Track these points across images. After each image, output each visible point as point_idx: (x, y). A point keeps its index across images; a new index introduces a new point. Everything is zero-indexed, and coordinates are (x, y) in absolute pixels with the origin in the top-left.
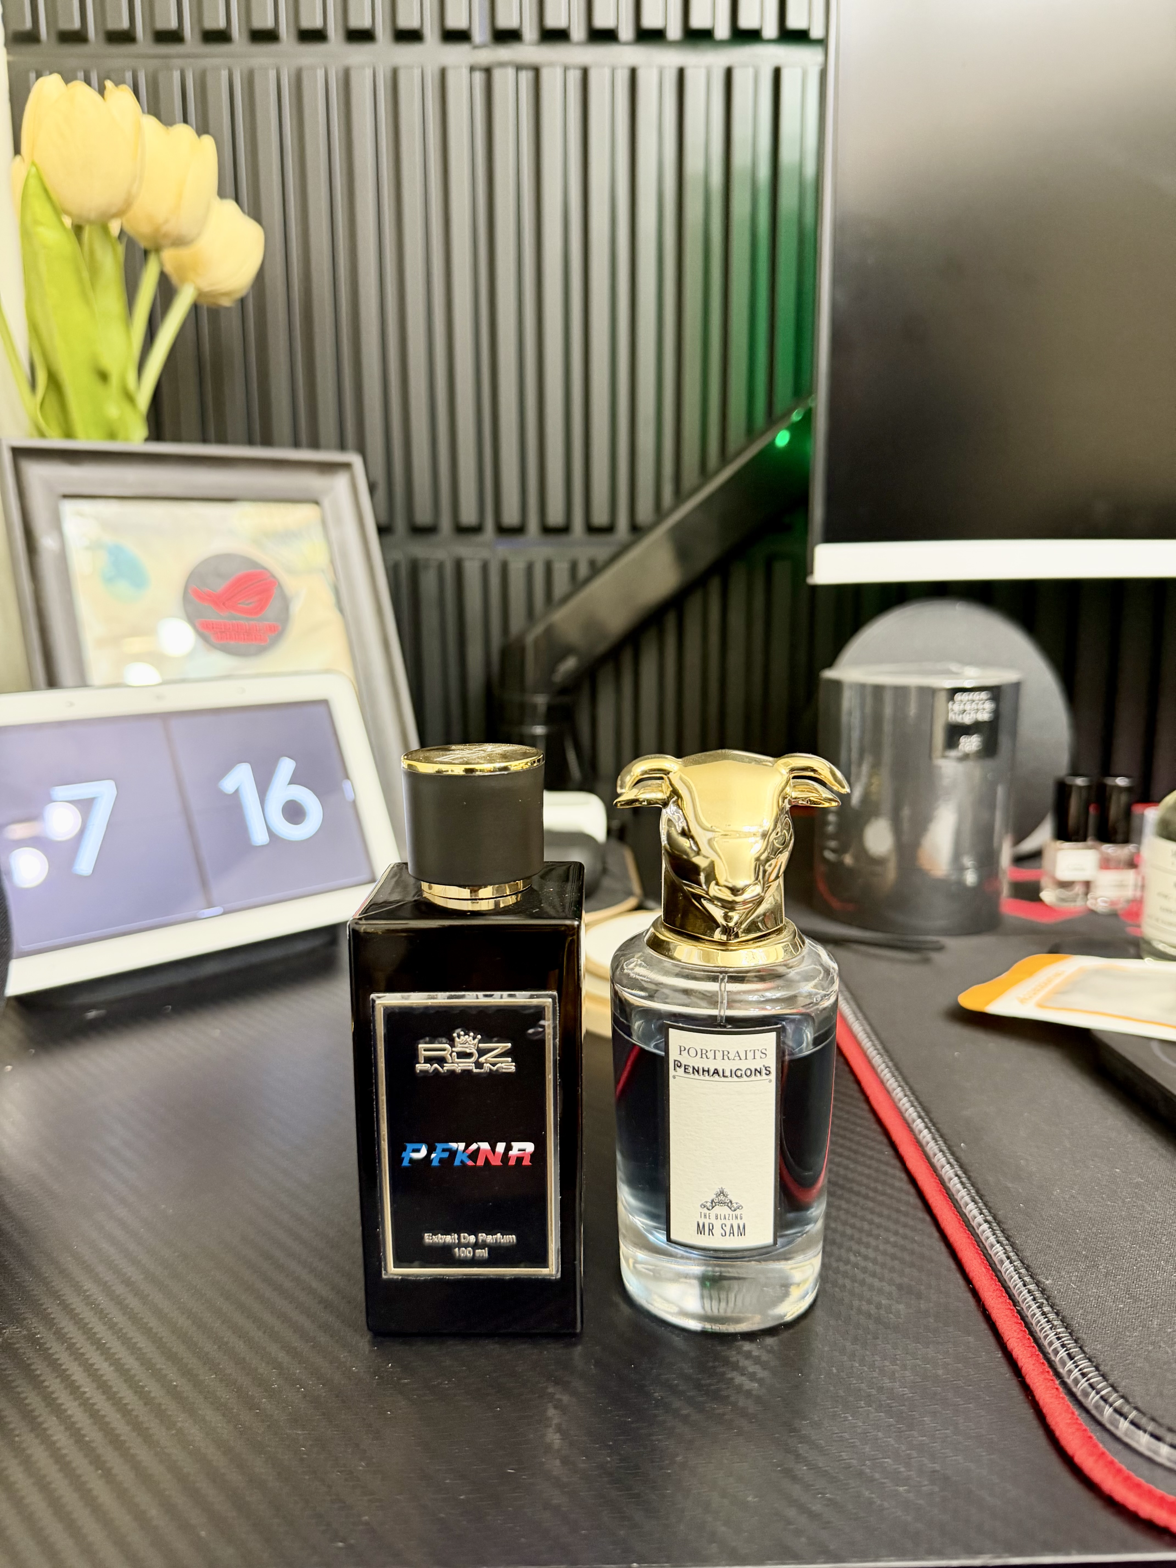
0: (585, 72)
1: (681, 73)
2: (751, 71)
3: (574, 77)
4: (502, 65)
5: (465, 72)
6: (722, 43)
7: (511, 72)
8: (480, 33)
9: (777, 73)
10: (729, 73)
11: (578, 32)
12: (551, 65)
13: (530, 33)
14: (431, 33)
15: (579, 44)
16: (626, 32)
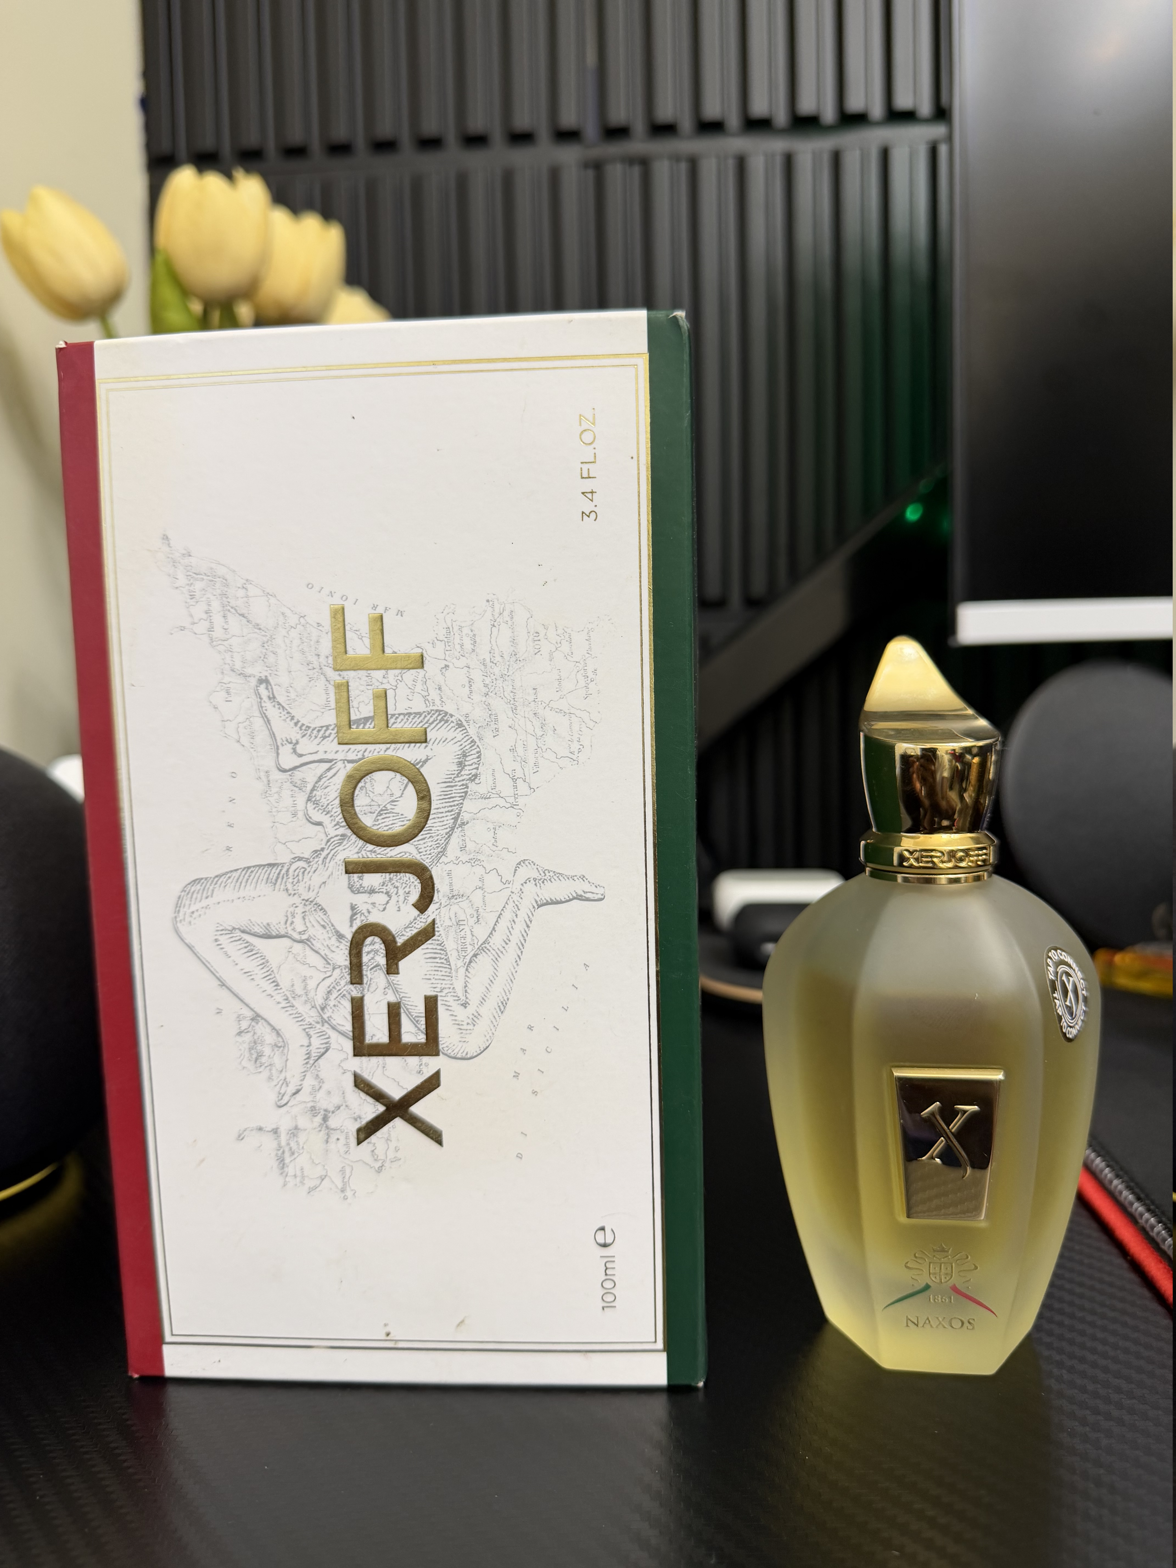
0: (693, 163)
1: (789, 160)
2: (858, 153)
3: (683, 167)
4: (613, 159)
5: (578, 169)
6: (830, 128)
7: (619, 165)
8: (591, 131)
9: (885, 154)
10: (837, 158)
11: (686, 124)
12: (661, 156)
13: (639, 127)
14: (543, 134)
15: (687, 137)
16: (734, 121)
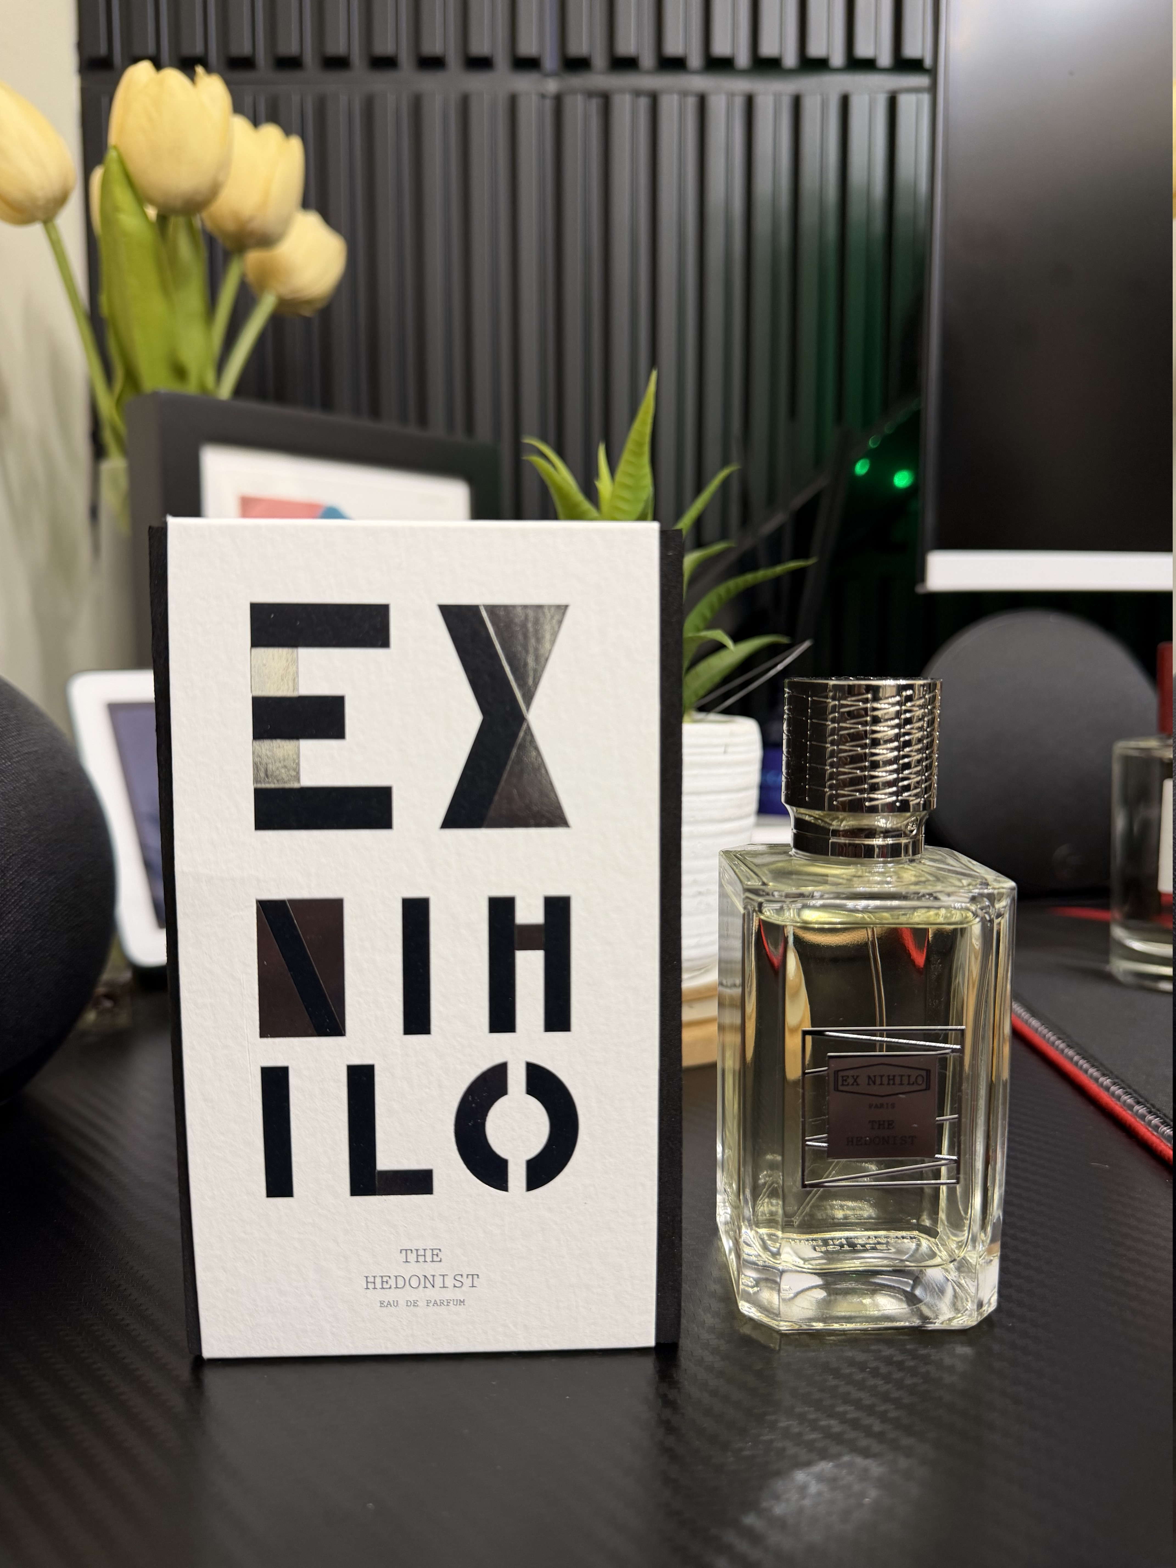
0: (654, 99)
1: (750, 102)
2: (819, 98)
3: (643, 103)
4: (574, 92)
5: (534, 98)
6: (791, 72)
7: (580, 98)
8: (550, 60)
9: (845, 102)
10: (797, 103)
11: (647, 60)
12: (622, 91)
13: (599, 60)
14: (502, 60)
15: (648, 72)
16: (695, 60)
